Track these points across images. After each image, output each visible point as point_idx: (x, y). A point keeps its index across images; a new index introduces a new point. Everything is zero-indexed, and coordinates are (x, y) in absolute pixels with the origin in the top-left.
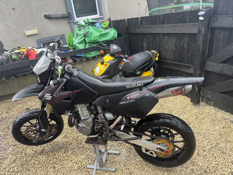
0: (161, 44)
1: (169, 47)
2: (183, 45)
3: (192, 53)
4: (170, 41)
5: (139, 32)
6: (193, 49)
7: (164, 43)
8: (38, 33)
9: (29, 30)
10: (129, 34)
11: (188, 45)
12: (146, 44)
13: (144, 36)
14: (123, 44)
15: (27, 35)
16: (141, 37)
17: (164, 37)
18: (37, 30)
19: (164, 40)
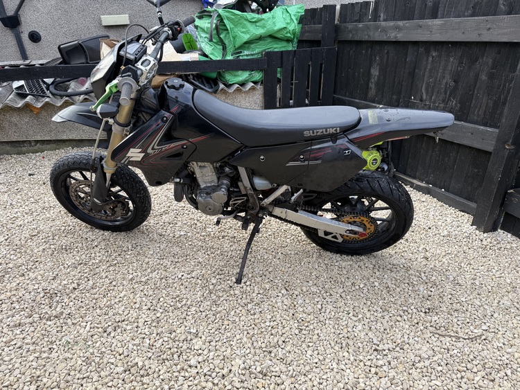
0: (417, 71)
1: (438, 79)
2: (477, 76)
3: (500, 96)
4: (443, 63)
5: (366, 38)
6: (504, 86)
7: (425, 69)
8: (128, 23)
9: (110, 14)
10: (340, 42)
11: (491, 76)
12: (378, 70)
13: (378, 48)
14: (321, 65)
15: (104, 24)
16: (369, 52)
17: (428, 52)
18: (128, 18)
19: (427, 60)
